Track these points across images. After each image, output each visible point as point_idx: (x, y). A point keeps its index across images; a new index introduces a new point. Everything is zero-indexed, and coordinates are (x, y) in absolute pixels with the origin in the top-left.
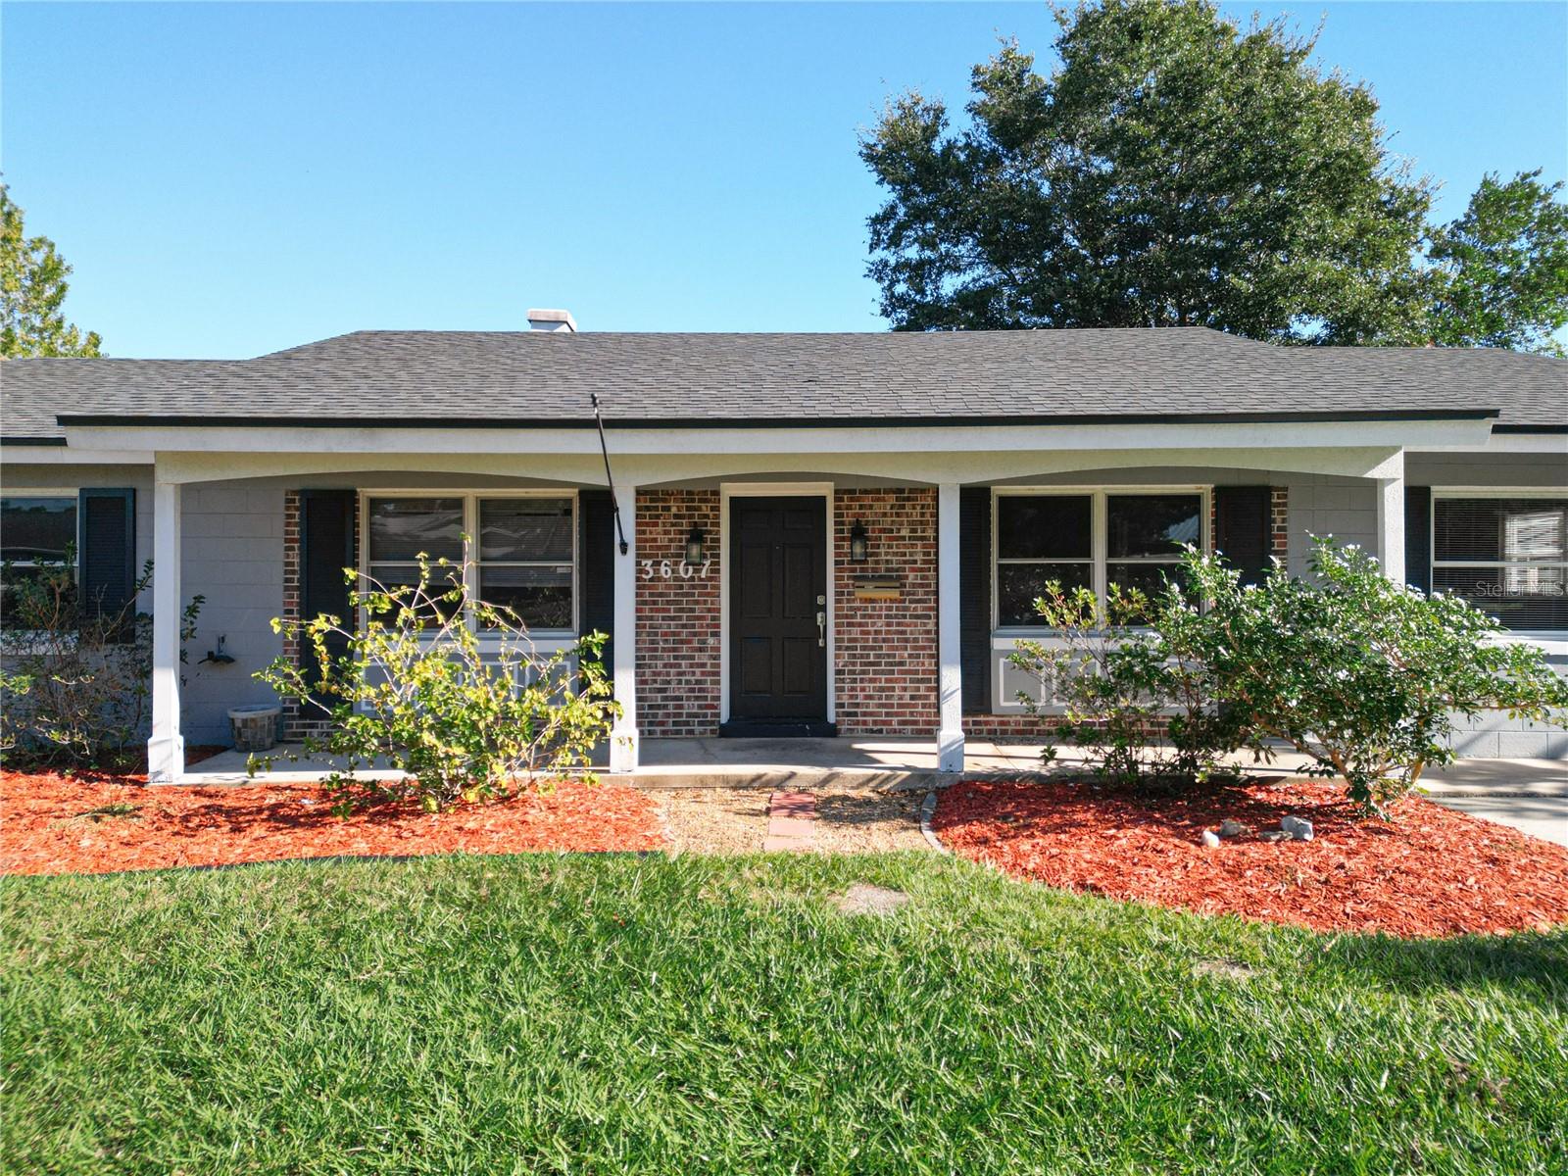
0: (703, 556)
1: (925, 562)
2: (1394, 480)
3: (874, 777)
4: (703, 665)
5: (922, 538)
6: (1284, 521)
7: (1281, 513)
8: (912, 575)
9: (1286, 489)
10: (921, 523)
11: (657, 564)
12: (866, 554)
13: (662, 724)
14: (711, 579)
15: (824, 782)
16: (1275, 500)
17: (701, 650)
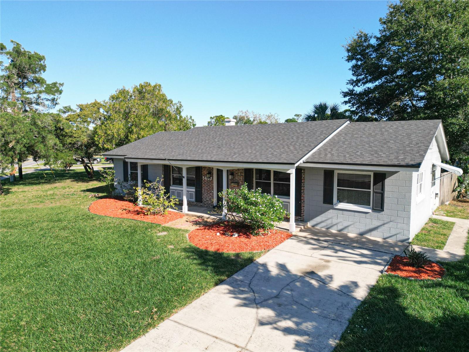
0: (211, 176)
1: (242, 180)
2: (292, 173)
3: (214, 218)
4: (211, 195)
5: (242, 175)
6: (304, 176)
7: (303, 174)
8: (240, 182)
9: (305, 169)
10: (242, 172)
11: (205, 177)
12: (233, 178)
13: (206, 205)
14: (212, 180)
15: (208, 218)
16: (302, 172)
17: (211, 193)
